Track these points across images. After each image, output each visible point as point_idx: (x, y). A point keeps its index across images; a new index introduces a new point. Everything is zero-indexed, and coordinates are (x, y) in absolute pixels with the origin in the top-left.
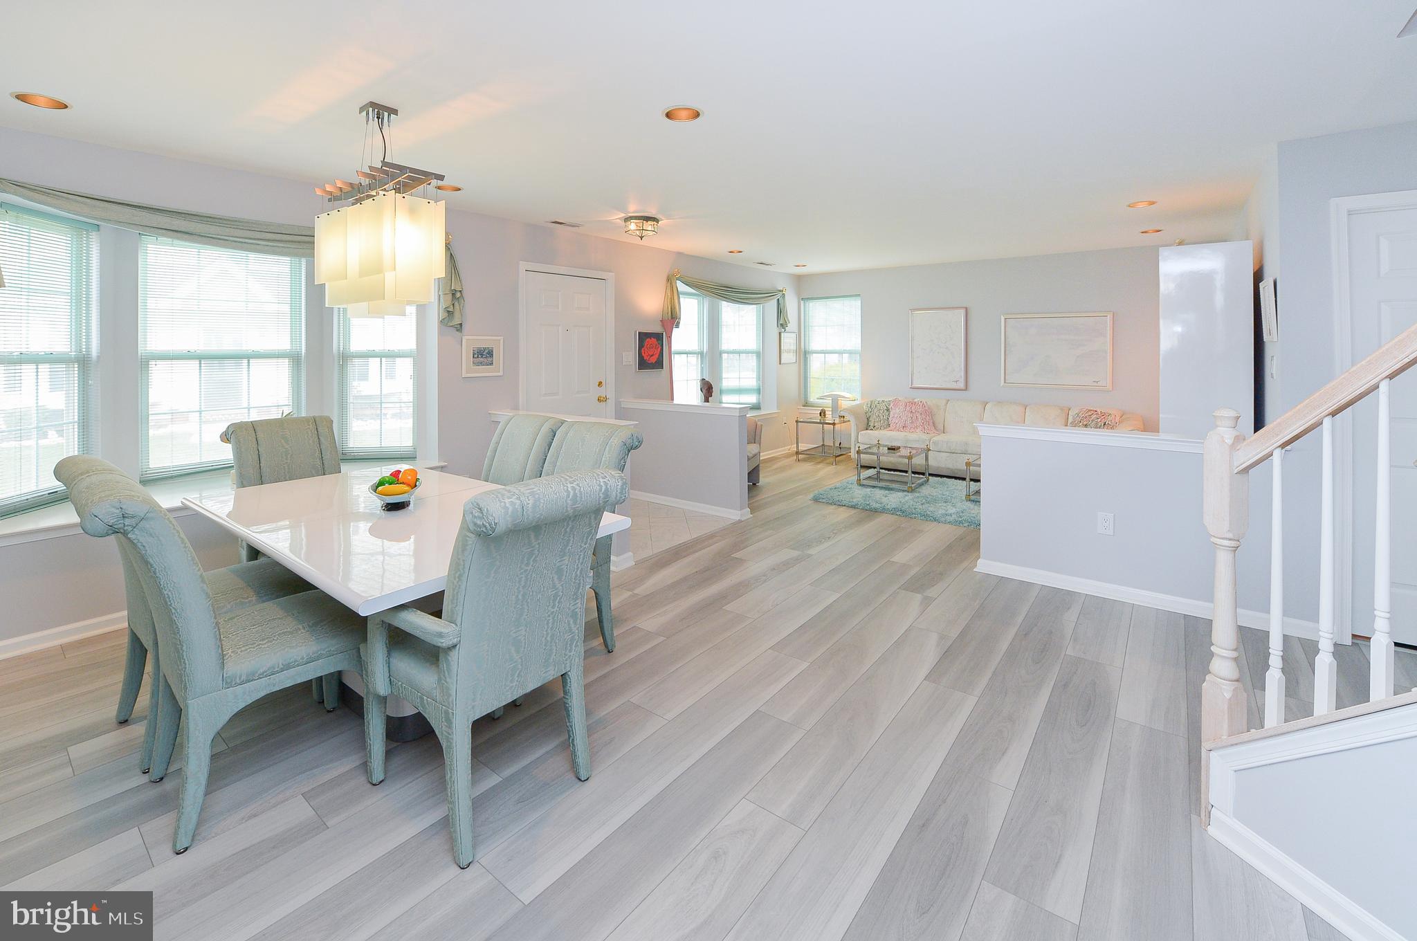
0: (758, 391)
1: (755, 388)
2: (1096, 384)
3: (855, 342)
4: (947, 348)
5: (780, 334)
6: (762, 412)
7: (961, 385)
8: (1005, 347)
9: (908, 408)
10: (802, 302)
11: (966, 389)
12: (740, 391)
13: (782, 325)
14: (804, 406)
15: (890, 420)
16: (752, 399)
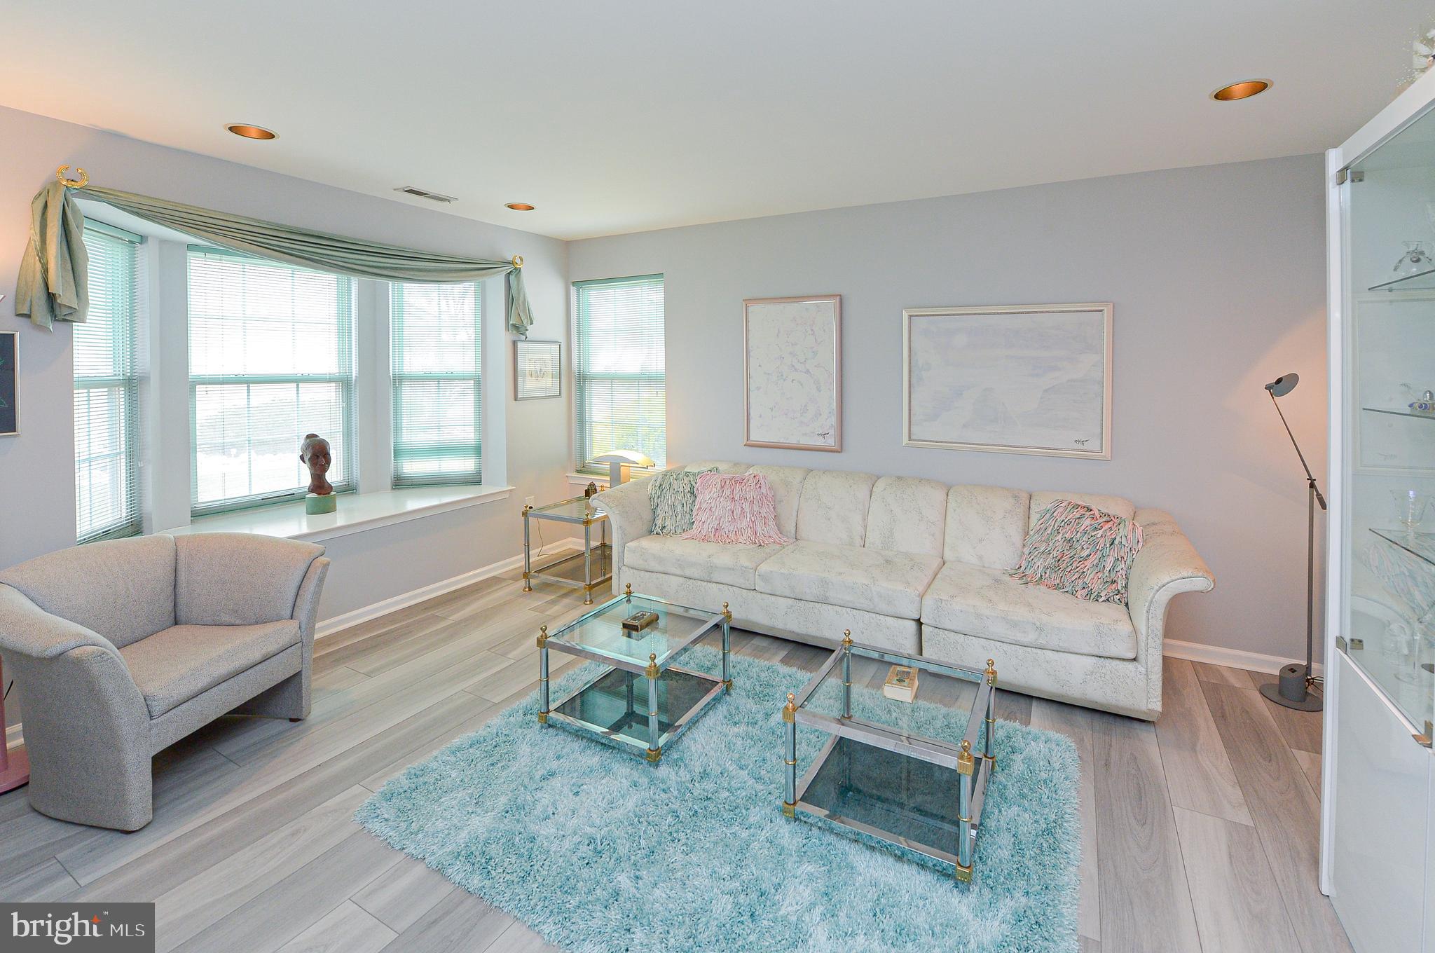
0: (478, 450)
1: (472, 442)
2: (1079, 446)
3: (655, 361)
4: (808, 372)
5: (514, 343)
6: (485, 489)
7: (831, 441)
8: (910, 371)
9: (727, 492)
10: (573, 290)
11: (840, 450)
12: (438, 451)
13: (516, 327)
14: (578, 472)
15: (695, 513)
16: (464, 465)
